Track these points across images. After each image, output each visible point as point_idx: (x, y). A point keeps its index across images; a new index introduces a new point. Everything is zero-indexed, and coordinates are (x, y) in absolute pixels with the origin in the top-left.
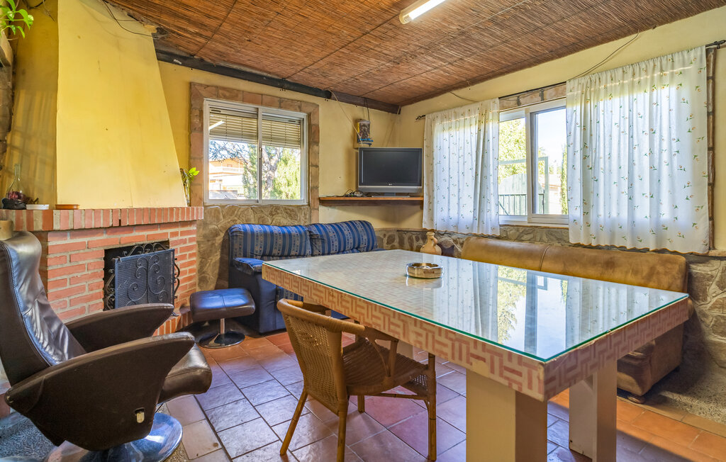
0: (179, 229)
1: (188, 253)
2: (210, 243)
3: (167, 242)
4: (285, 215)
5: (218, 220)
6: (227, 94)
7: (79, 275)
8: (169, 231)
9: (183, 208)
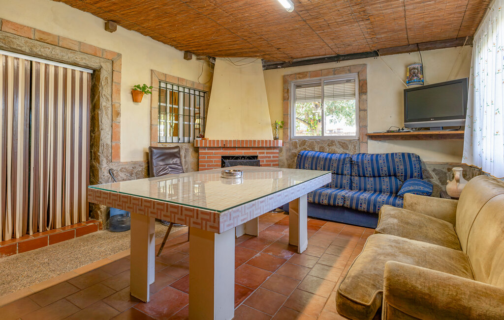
0: (265, 151)
1: (272, 163)
2: (292, 160)
3: (257, 157)
4: (339, 146)
5: (296, 148)
6: (301, 76)
7: (211, 164)
8: (258, 151)
9: (270, 141)
